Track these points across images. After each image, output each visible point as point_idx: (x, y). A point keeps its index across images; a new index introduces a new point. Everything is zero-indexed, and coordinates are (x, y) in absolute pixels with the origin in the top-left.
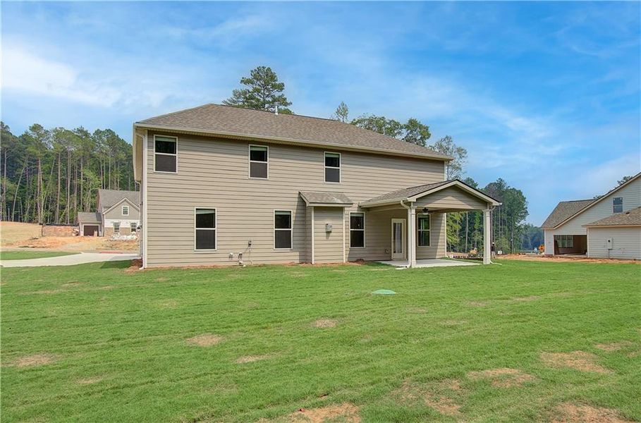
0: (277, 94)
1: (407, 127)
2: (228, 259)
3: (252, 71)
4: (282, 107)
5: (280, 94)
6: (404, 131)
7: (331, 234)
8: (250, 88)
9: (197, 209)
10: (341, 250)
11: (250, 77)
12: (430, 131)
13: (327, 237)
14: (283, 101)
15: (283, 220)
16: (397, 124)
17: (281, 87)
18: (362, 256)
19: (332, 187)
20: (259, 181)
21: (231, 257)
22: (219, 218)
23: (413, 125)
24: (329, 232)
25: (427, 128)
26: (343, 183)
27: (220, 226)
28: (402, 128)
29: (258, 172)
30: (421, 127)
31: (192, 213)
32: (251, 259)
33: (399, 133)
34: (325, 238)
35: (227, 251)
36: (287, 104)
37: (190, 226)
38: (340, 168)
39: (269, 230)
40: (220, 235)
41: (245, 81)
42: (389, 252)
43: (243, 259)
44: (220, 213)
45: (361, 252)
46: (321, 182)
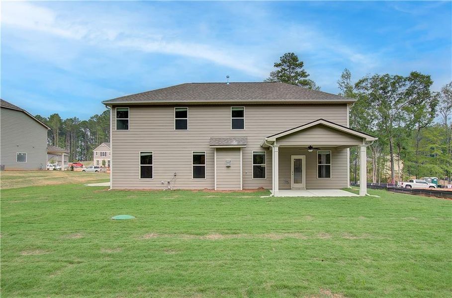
0: (299, 70)
1: (410, 79)
2: (161, 186)
3: (281, 58)
4: (302, 79)
5: (301, 69)
6: (407, 82)
7: (230, 168)
8: (279, 69)
9: (141, 153)
11: (280, 62)
12: (432, 79)
13: (227, 170)
14: (303, 74)
15: (199, 159)
16: (400, 78)
17: (301, 65)
18: (263, 185)
19: (238, 133)
20: (181, 132)
21: (163, 184)
22: (156, 158)
23: (415, 76)
24: (228, 167)
25: (428, 77)
26: (246, 129)
27: (155, 163)
28: (405, 80)
29: (181, 125)
30: (423, 77)
31: (137, 155)
32: (175, 185)
33: (404, 85)
34: (225, 171)
35: (160, 180)
36: (306, 76)
37: (137, 163)
38: (244, 118)
39: (190, 166)
40: (156, 169)
41: (277, 65)
42: (288, 183)
43: (171, 185)
44: (155, 155)
45: (262, 182)
46: (229, 130)
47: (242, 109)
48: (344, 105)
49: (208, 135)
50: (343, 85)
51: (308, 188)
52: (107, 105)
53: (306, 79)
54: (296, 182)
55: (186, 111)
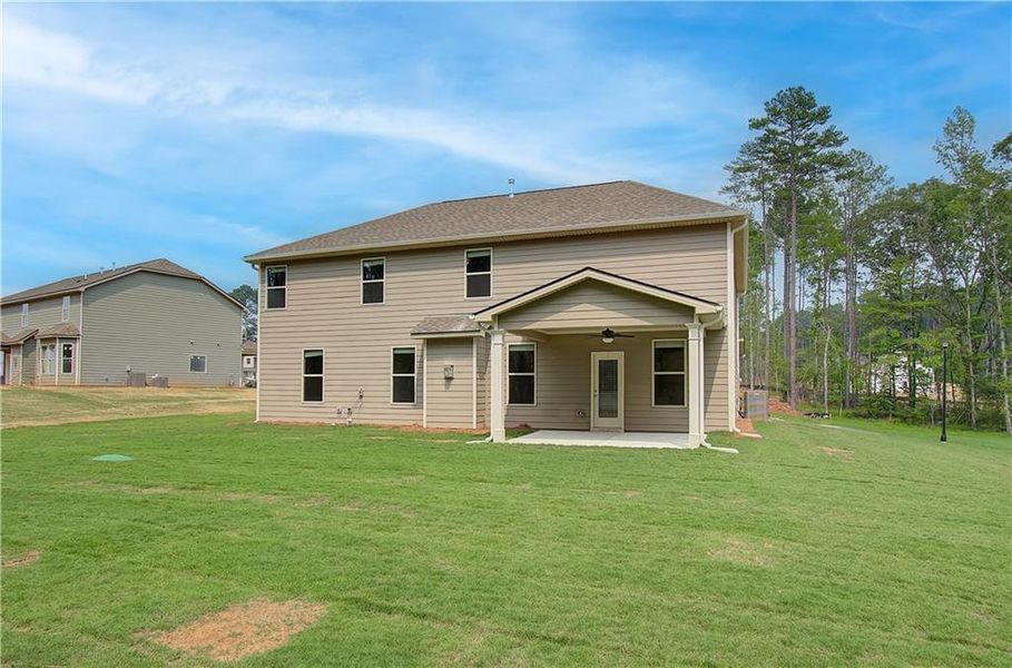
0: (818, 129)
2: (336, 415)
4: (826, 151)
5: (826, 126)
7: (453, 382)
9: (305, 351)
10: (468, 407)
13: (447, 385)
15: (404, 361)
17: (824, 115)
18: (528, 419)
19: (475, 304)
20: (374, 308)
21: (339, 412)
22: (328, 361)
24: (449, 379)
26: (495, 297)
27: (328, 372)
29: (373, 294)
31: (300, 356)
32: (361, 416)
34: (443, 388)
35: (335, 405)
36: (839, 143)
37: (298, 372)
38: (491, 273)
39: (386, 377)
40: (329, 383)
41: (756, 125)
42: (585, 415)
43: (353, 416)
44: (328, 355)
45: (528, 413)
46: (459, 299)
47: (487, 254)
48: (712, 228)
49: (421, 312)
50: (951, 152)
51: (630, 429)
52: (253, 263)
53: (837, 150)
54: (604, 413)
55: (382, 266)
